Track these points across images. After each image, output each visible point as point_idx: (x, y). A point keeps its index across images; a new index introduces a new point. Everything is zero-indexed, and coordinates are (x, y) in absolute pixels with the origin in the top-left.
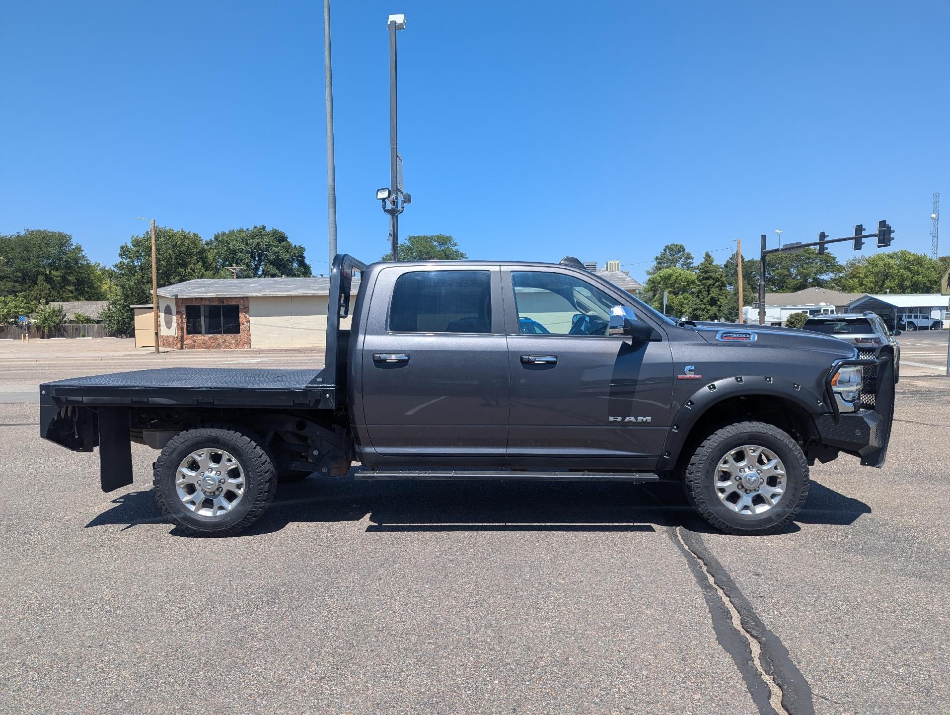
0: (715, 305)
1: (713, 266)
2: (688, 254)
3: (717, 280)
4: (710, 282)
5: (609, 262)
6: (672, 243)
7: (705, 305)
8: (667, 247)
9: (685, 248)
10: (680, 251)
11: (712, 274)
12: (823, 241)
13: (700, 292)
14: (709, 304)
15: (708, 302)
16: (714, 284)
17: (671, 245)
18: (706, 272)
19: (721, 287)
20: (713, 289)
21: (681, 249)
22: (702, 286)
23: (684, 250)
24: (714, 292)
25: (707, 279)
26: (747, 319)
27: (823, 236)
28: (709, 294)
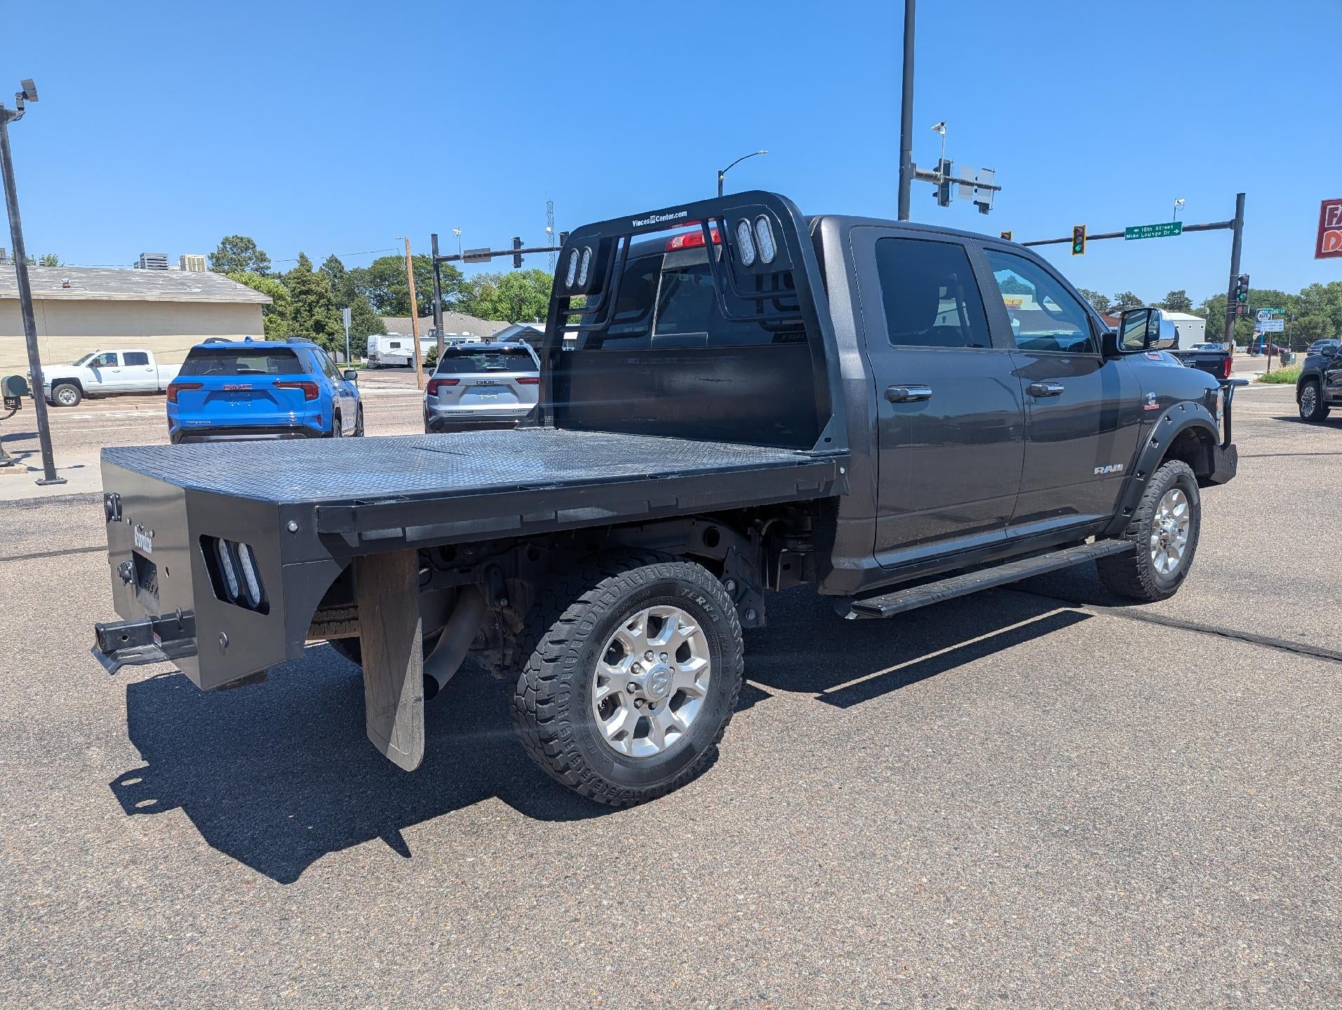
0: (323, 332)
1: (313, 274)
2: (262, 254)
3: (321, 296)
4: (312, 298)
5: (188, 256)
6: (234, 235)
7: (307, 331)
8: (226, 239)
9: (256, 244)
10: (247, 249)
11: (313, 287)
12: (519, 250)
13: (298, 311)
14: (314, 331)
15: (312, 326)
16: (318, 302)
17: (233, 237)
18: (304, 283)
19: (327, 306)
20: (317, 309)
21: (248, 245)
22: (300, 304)
23: (255, 247)
24: (319, 314)
25: (307, 292)
26: (377, 352)
27: (517, 242)
28: (312, 315)
